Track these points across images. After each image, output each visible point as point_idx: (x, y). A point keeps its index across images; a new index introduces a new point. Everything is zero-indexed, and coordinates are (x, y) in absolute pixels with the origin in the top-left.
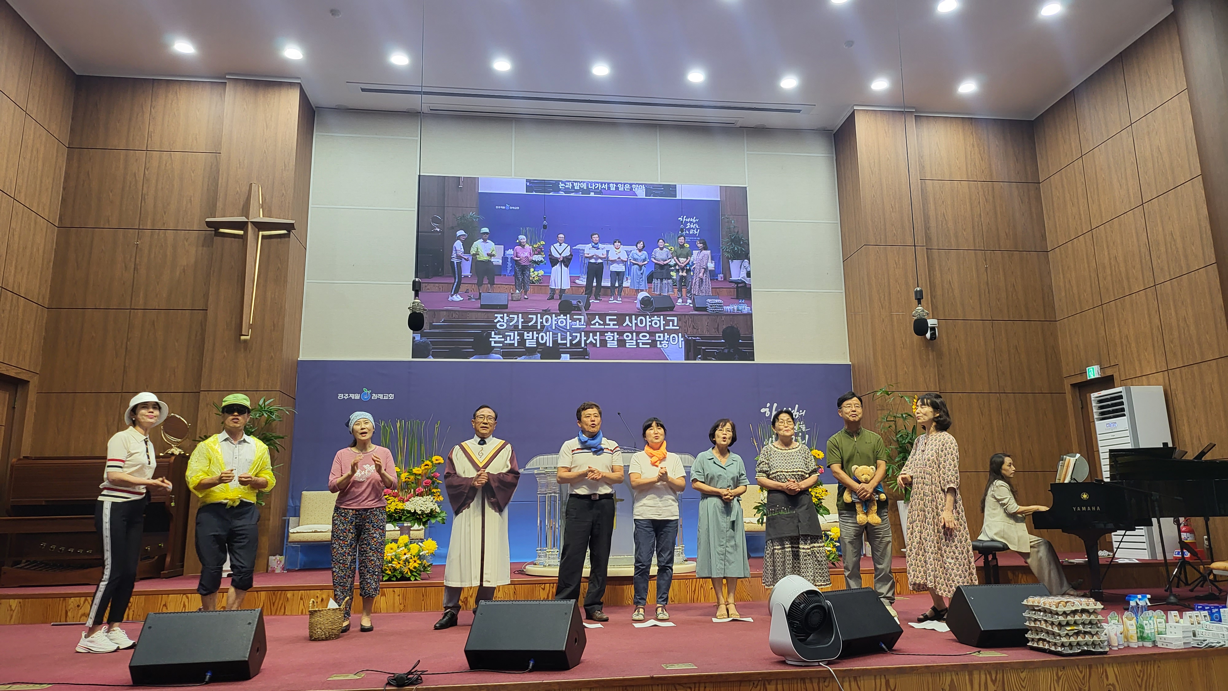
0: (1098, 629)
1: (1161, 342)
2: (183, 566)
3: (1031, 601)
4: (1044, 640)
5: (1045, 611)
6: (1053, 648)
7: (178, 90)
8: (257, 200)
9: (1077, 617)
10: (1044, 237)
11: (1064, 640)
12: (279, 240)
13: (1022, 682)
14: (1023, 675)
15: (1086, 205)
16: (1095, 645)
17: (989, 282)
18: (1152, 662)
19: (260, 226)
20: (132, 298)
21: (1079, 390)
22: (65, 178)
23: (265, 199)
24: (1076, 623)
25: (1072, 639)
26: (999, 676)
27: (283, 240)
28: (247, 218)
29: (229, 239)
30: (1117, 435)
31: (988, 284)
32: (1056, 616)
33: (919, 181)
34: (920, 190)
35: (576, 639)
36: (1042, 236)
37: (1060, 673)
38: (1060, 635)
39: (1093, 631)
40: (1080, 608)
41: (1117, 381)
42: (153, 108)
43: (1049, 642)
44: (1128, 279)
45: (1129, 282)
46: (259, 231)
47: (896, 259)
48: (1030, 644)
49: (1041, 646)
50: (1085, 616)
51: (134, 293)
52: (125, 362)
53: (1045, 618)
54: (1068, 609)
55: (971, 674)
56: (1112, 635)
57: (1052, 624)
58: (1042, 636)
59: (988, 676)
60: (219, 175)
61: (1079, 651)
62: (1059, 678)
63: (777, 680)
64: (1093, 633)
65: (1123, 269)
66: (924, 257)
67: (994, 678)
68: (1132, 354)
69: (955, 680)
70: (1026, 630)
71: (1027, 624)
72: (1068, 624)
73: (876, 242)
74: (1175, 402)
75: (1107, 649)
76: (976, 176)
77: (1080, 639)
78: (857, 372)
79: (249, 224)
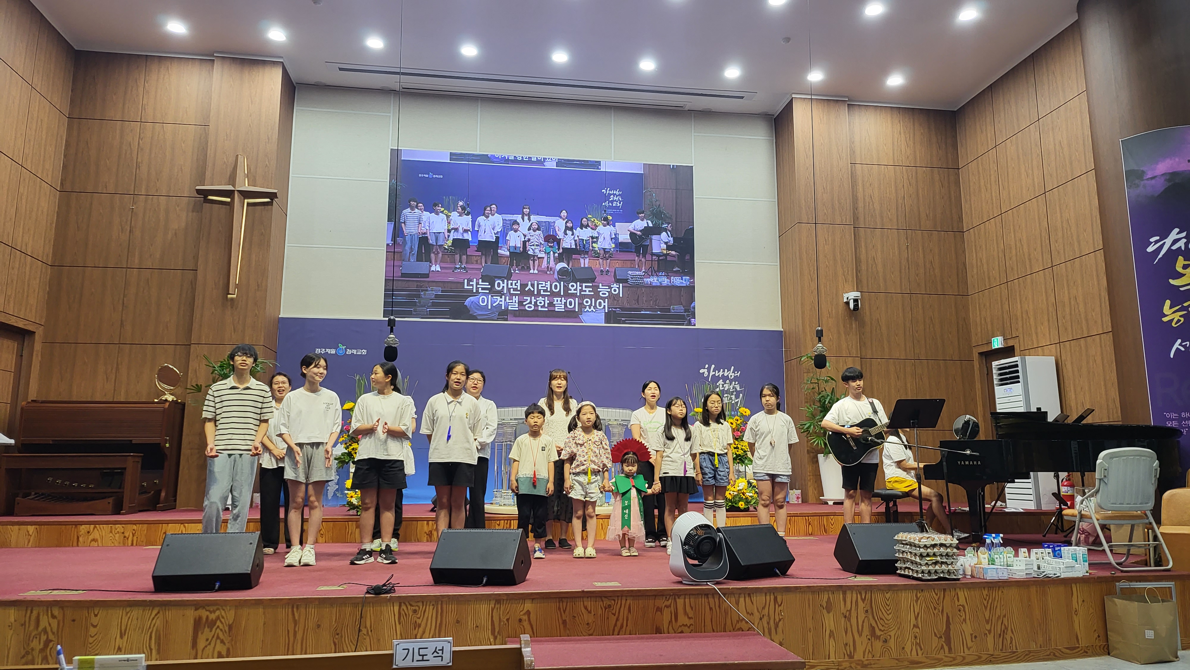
0: (953, 560)
1: (1055, 317)
3: (901, 536)
4: (909, 568)
5: (911, 544)
6: (915, 575)
7: (169, 66)
8: (243, 171)
9: (935, 550)
10: (961, 219)
11: (924, 568)
12: (263, 207)
13: (887, 601)
14: (888, 596)
15: (998, 192)
16: (950, 573)
17: (910, 259)
19: (246, 194)
20: (128, 258)
21: (986, 358)
22: (66, 145)
23: (250, 170)
24: (934, 555)
25: (931, 568)
26: (868, 596)
27: (266, 207)
28: (234, 186)
29: (217, 206)
30: (1012, 399)
31: (908, 261)
32: (918, 549)
33: (850, 165)
34: (850, 173)
35: (522, 561)
36: (959, 217)
37: (919, 595)
38: (921, 565)
39: (949, 561)
40: (938, 542)
41: (1017, 350)
42: (147, 83)
43: (912, 570)
44: (1030, 260)
45: (1030, 262)
46: (244, 199)
47: (826, 236)
48: (898, 572)
49: (907, 573)
50: (942, 550)
51: (130, 254)
52: (122, 317)
53: (910, 550)
54: (929, 542)
55: (844, 593)
56: (967, 566)
57: (915, 555)
58: (908, 565)
59: (859, 595)
60: (207, 146)
61: (937, 577)
62: (918, 599)
63: (685, 595)
64: (949, 563)
65: (1026, 250)
66: (852, 235)
67: (863, 597)
68: (1030, 328)
69: (831, 598)
70: (896, 561)
71: (897, 555)
72: (928, 555)
73: (808, 221)
74: (1065, 371)
75: (960, 577)
76: (902, 161)
77: (937, 567)
78: (788, 339)
79: (236, 192)
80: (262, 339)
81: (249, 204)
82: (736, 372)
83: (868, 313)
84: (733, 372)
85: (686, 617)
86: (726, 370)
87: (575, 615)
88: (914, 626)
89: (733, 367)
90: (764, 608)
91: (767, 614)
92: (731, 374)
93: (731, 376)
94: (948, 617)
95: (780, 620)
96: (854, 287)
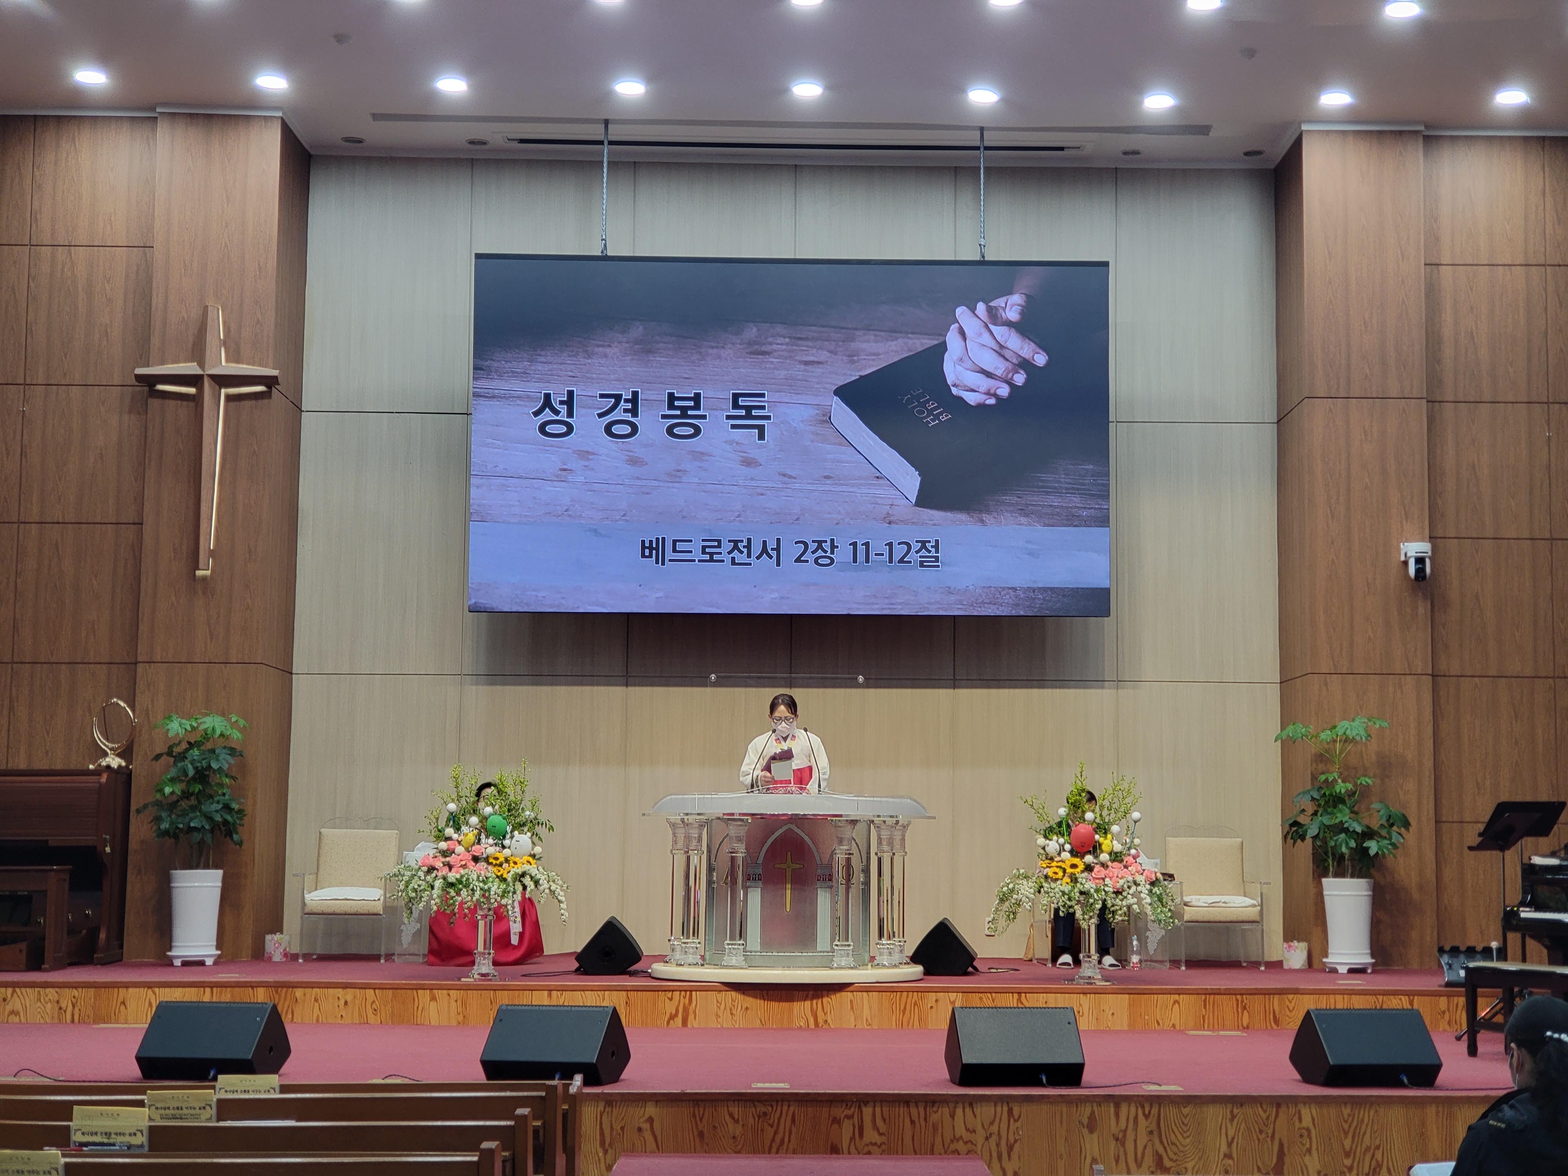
2: (121, 947)
7: (76, 134)
8: (217, 333)
12: (254, 402)
13: (1183, 1119)
14: (1186, 1111)
17: (1552, 465)
18: (1368, 1105)
19: (223, 381)
20: (20, 504)
23: (230, 331)
26: (1155, 1111)
27: (260, 402)
28: (202, 365)
29: (172, 403)
31: (1549, 467)
33: (1424, 268)
34: (1424, 287)
37: (1236, 1111)
42: (38, 168)
46: (221, 389)
51: (22, 496)
55: (1117, 1106)
60: (151, 288)
62: (1233, 1117)
63: (875, 1102)
67: (1147, 1112)
73: (1324, 389)
78: (1289, 636)
79: (206, 378)
80: (261, 651)
81: (228, 398)
83: (1455, 582)
85: (876, 1132)
87: (717, 1125)
88: (1225, 1156)
90: (992, 1123)
91: (996, 1133)
94: (1281, 1145)
95: (1016, 1141)
96: (1423, 528)
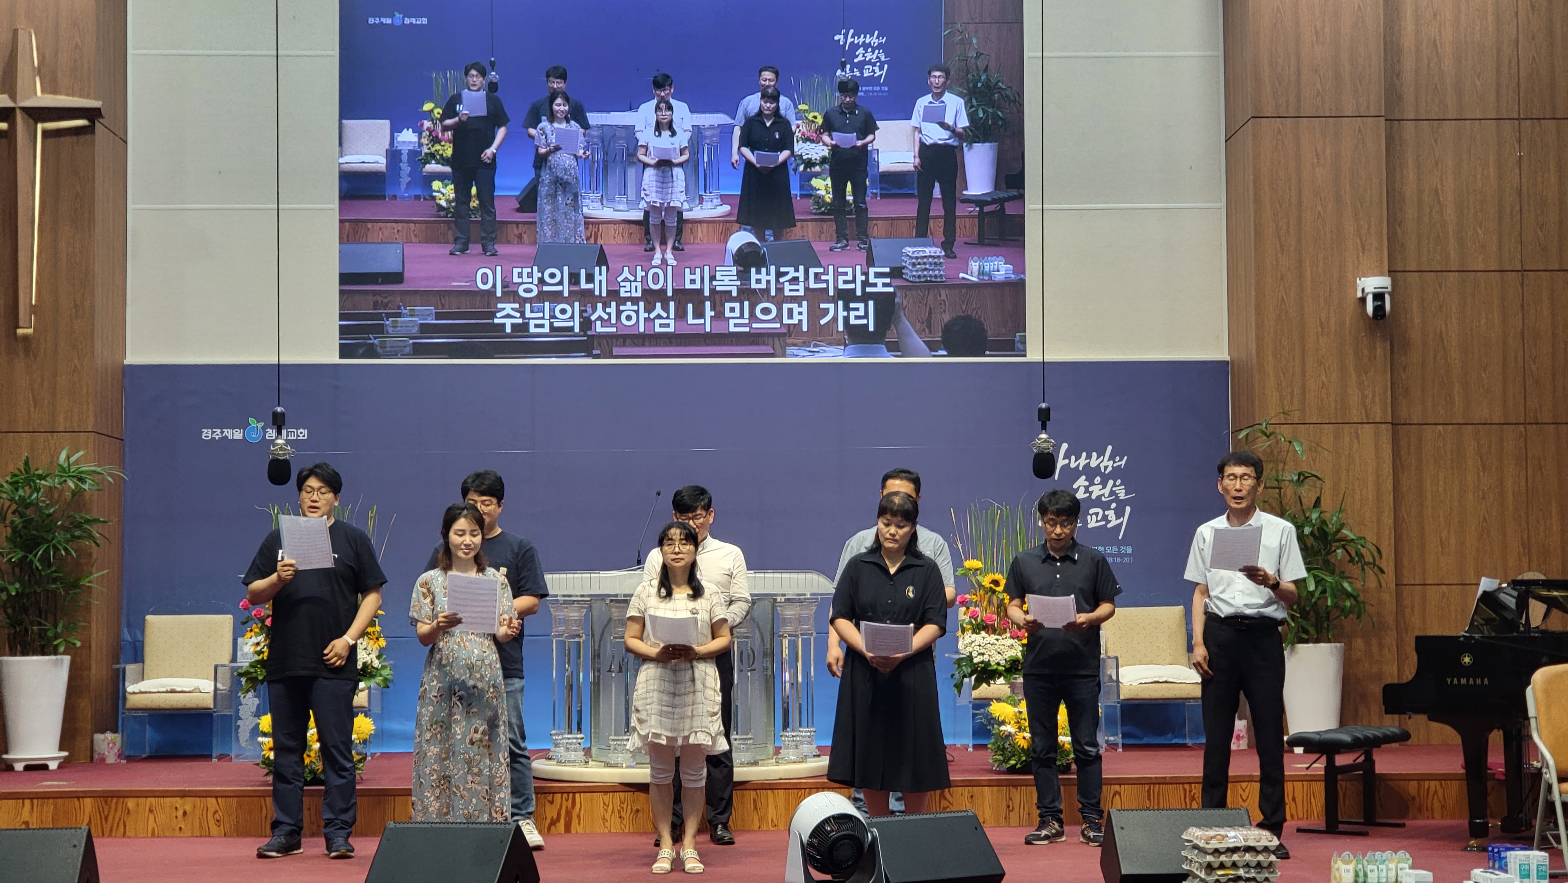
3: (1191, 833)
5: (1195, 848)
8: (30, 60)
9: (1235, 857)
12: (75, 138)
17: (1524, 188)
19: (38, 114)
23: (45, 57)
27: (82, 138)
28: (13, 97)
31: (1520, 193)
32: (1204, 855)
38: (1206, 882)
40: (1244, 844)
46: (36, 124)
47: (1319, 145)
50: (1248, 857)
53: (1197, 858)
54: (1228, 844)
57: (1201, 865)
66: (1381, 138)
70: (1185, 876)
71: (1184, 866)
72: (1222, 866)
78: (1237, 379)
79: (18, 112)
80: (91, 419)
81: (46, 134)
82: (1118, 458)
83: (1417, 321)
84: (1112, 458)
86: (1094, 455)
89: (1110, 448)
92: (1106, 463)
93: (1106, 468)
96: (1381, 261)
